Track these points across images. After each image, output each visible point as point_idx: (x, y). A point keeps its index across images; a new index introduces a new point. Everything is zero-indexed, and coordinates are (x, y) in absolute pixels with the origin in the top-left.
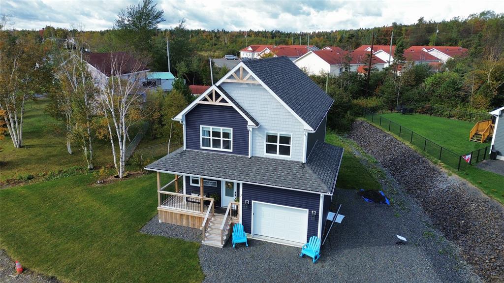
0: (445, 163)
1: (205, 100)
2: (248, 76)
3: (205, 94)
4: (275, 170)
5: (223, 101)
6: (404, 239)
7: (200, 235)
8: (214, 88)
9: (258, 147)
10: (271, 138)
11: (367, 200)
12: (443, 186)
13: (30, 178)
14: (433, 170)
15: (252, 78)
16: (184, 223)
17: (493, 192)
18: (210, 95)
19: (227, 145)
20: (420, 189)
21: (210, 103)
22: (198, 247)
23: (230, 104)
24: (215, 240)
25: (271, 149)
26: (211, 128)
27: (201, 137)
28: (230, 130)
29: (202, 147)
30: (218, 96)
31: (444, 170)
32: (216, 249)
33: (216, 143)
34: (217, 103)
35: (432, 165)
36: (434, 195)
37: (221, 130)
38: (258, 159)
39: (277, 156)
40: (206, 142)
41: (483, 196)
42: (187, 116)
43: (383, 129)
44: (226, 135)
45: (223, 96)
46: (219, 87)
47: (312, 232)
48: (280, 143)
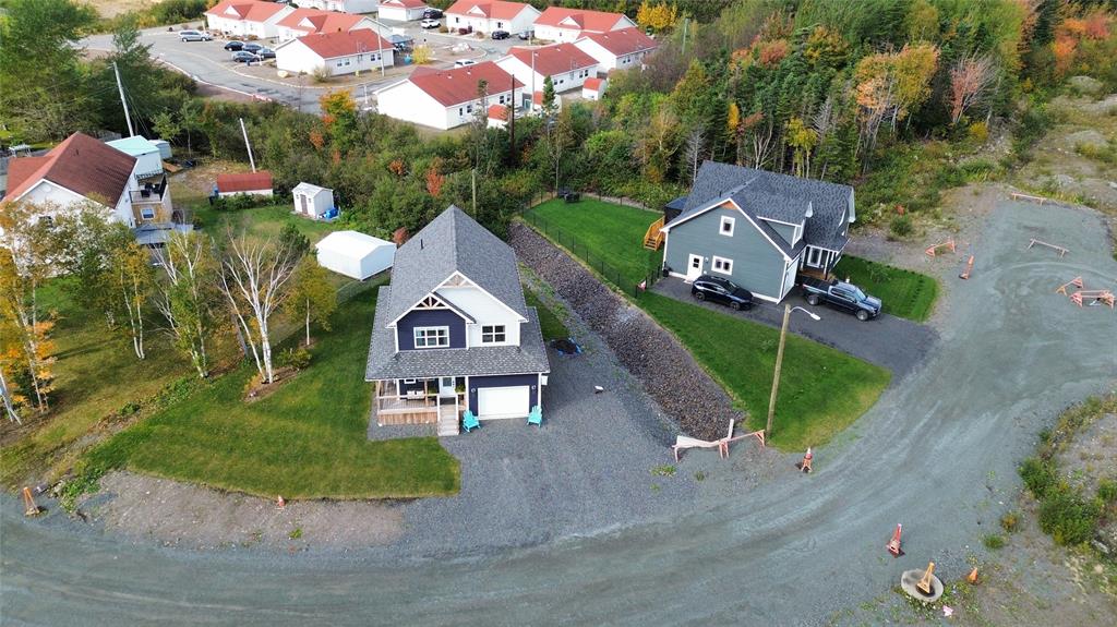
0: (624, 291)
1: (421, 305)
2: (463, 282)
3: (420, 301)
4: (495, 358)
5: (440, 305)
6: (601, 388)
7: (434, 427)
8: (429, 294)
9: (474, 338)
10: (487, 329)
11: (561, 353)
12: (624, 319)
13: (135, 408)
14: (613, 300)
15: (467, 283)
17: (665, 323)
18: (426, 302)
19: (442, 341)
20: (604, 324)
21: (426, 308)
22: (437, 440)
23: (447, 307)
24: (449, 428)
25: (486, 339)
26: (426, 329)
27: (415, 338)
28: (446, 328)
29: (416, 347)
30: (434, 301)
31: (623, 300)
32: (455, 437)
33: (432, 341)
34: (435, 307)
35: (611, 293)
36: (617, 330)
37: (437, 328)
38: (475, 349)
39: (494, 344)
40: (422, 342)
41: (658, 327)
42: (400, 322)
43: (551, 240)
44: (441, 332)
45: (440, 301)
46: (435, 293)
47: (533, 403)
48: (495, 332)
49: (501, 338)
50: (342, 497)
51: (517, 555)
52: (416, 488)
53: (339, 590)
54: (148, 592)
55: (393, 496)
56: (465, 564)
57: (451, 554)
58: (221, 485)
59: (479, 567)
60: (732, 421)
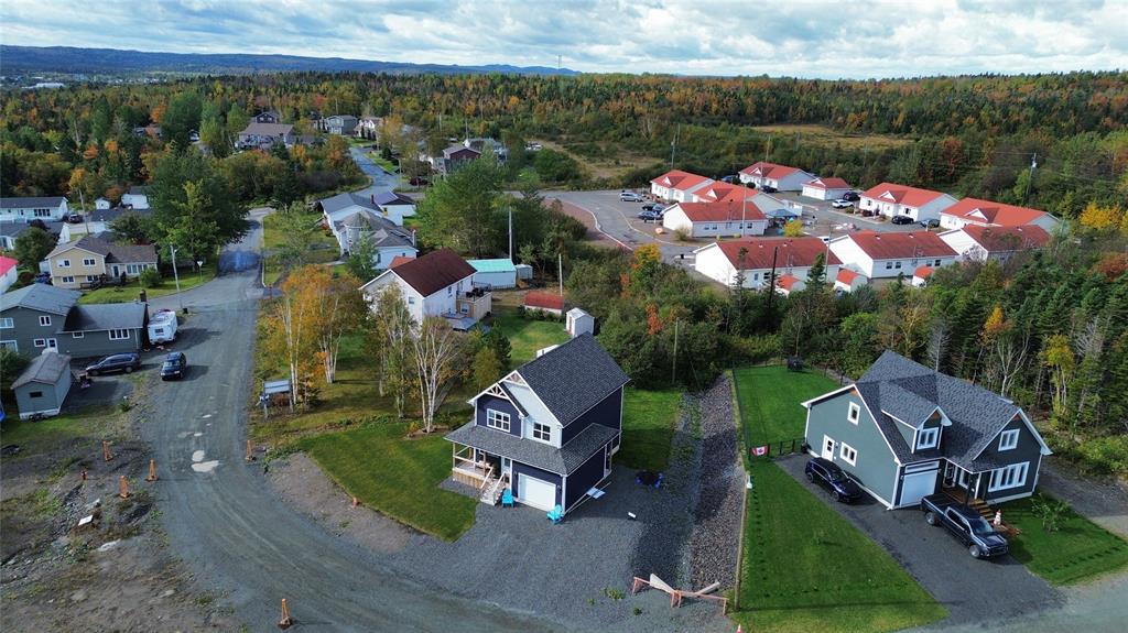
1: (491, 392)
2: (520, 381)
3: (491, 388)
4: (536, 451)
5: (503, 395)
6: (634, 516)
7: (480, 493)
8: (496, 385)
9: (528, 431)
10: (538, 426)
11: (638, 481)
13: (349, 423)
15: (522, 382)
16: (471, 484)
18: (494, 389)
19: (506, 426)
20: (711, 475)
21: (494, 395)
22: (477, 503)
23: (507, 398)
24: (489, 499)
25: (537, 435)
26: (495, 412)
27: (488, 417)
28: (508, 416)
29: (488, 425)
30: (499, 391)
32: (490, 506)
33: (499, 424)
34: (499, 396)
37: (502, 414)
38: (527, 441)
39: (541, 440)
40: (491, 422)
42: (479, 400)
43: (734, 395)
44: (506, 419)
45: (503, 391)
46: (500, 385)
47: (558, 501)
48: (542, 430)
49: (547, 437)
50: (387, 514)
51: (444, 597)
52: (431, 528)
53: (329, 565)
54: (248, 520)
55: (415, 526)
56: (408, 586)
57: (409, 576)
58: (337, 480)
59: (415, 592)
60: (717, 584)
